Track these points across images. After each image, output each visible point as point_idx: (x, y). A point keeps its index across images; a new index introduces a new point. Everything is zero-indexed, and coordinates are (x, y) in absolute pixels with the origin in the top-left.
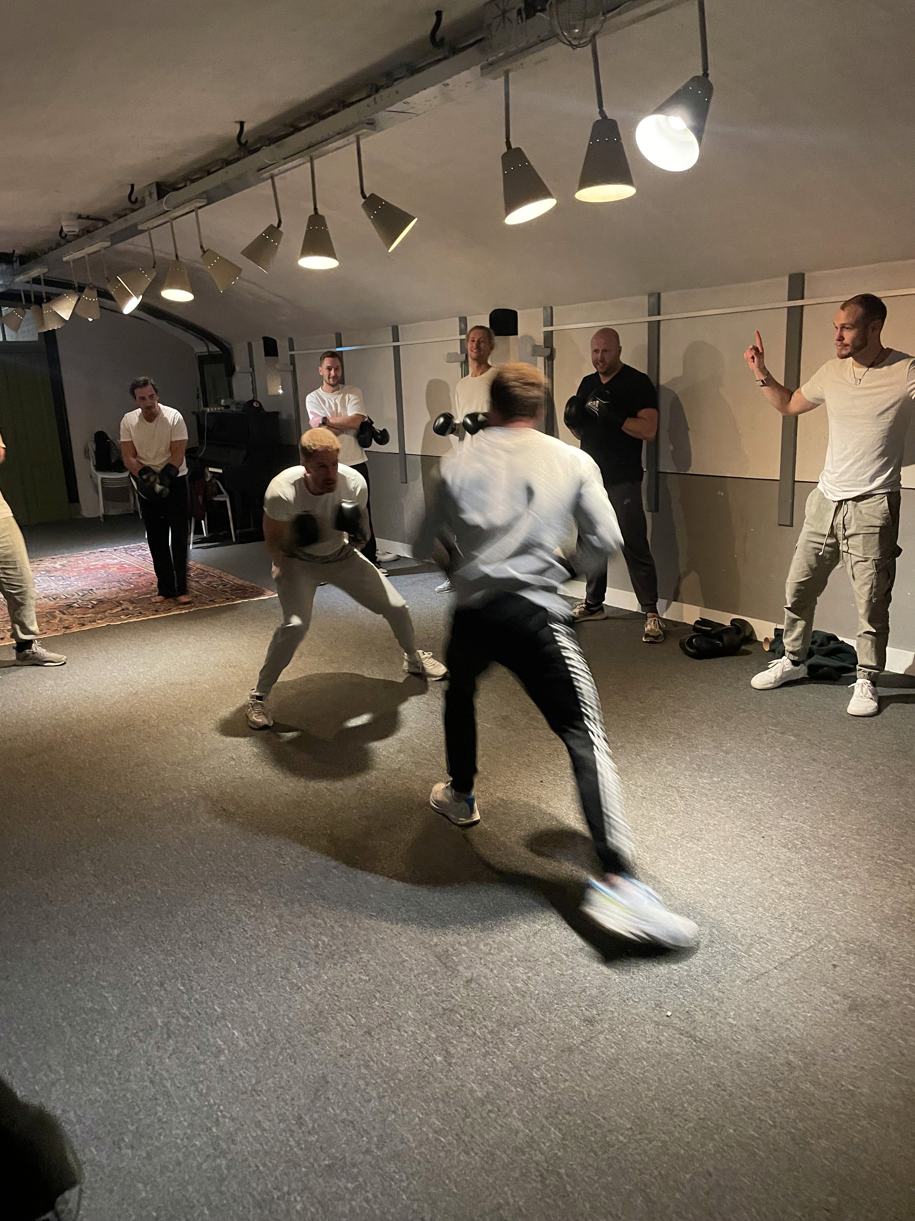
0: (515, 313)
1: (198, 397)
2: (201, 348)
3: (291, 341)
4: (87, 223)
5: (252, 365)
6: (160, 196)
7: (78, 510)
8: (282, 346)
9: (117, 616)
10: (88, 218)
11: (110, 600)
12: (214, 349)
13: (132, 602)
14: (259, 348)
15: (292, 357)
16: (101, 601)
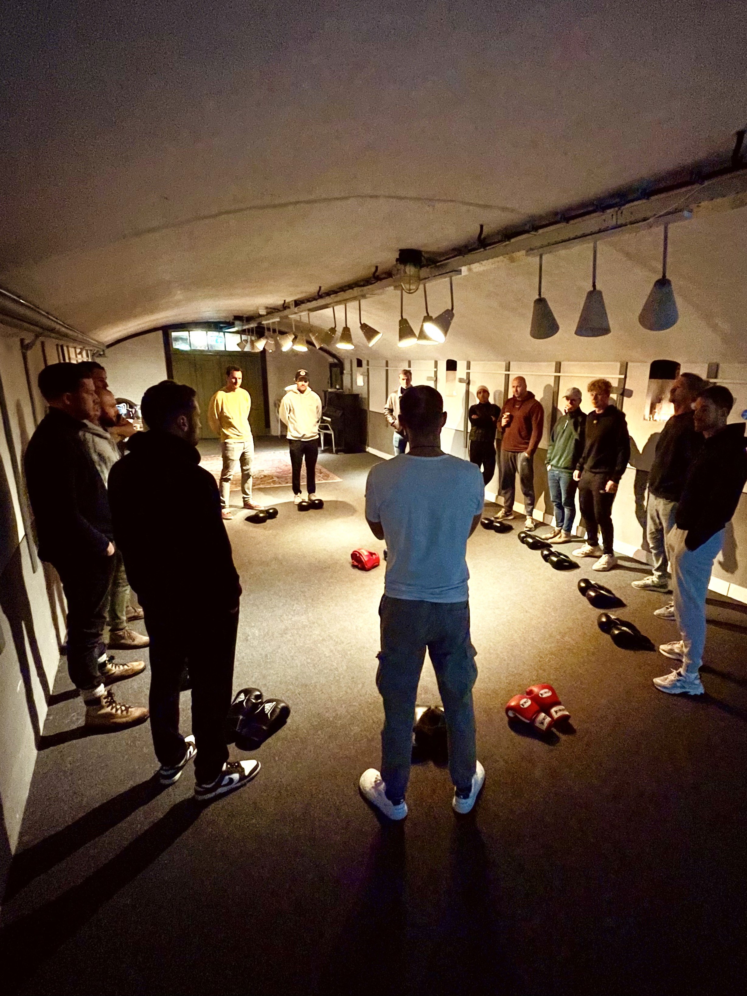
0: (456, 362)
1: (328, 383)
2: (331, 360)
3: (368, 362)
4: (269, 310)
5: (351, 370)
6: (296, 306)
7: (269, 431)
8: (364, 363)
9: (269, 483)
10: (271, 308)
11: (269, 476)
12: (336, 361)
13: (278, 478)
14: (355, 363)
15: (368, 369)
16: (265, 476)
